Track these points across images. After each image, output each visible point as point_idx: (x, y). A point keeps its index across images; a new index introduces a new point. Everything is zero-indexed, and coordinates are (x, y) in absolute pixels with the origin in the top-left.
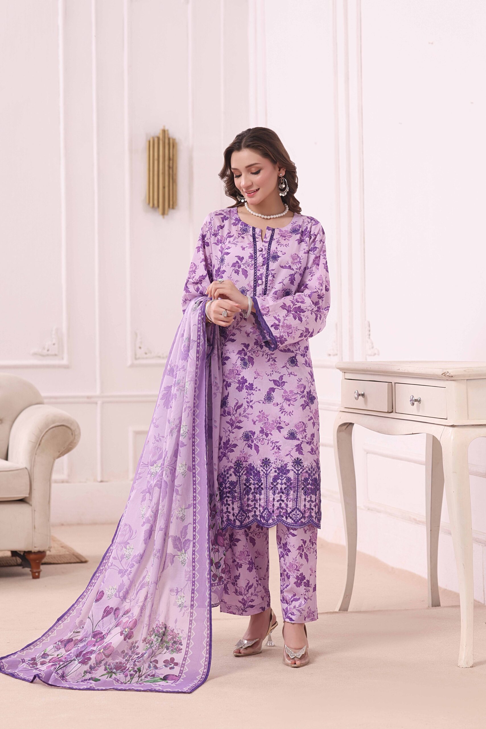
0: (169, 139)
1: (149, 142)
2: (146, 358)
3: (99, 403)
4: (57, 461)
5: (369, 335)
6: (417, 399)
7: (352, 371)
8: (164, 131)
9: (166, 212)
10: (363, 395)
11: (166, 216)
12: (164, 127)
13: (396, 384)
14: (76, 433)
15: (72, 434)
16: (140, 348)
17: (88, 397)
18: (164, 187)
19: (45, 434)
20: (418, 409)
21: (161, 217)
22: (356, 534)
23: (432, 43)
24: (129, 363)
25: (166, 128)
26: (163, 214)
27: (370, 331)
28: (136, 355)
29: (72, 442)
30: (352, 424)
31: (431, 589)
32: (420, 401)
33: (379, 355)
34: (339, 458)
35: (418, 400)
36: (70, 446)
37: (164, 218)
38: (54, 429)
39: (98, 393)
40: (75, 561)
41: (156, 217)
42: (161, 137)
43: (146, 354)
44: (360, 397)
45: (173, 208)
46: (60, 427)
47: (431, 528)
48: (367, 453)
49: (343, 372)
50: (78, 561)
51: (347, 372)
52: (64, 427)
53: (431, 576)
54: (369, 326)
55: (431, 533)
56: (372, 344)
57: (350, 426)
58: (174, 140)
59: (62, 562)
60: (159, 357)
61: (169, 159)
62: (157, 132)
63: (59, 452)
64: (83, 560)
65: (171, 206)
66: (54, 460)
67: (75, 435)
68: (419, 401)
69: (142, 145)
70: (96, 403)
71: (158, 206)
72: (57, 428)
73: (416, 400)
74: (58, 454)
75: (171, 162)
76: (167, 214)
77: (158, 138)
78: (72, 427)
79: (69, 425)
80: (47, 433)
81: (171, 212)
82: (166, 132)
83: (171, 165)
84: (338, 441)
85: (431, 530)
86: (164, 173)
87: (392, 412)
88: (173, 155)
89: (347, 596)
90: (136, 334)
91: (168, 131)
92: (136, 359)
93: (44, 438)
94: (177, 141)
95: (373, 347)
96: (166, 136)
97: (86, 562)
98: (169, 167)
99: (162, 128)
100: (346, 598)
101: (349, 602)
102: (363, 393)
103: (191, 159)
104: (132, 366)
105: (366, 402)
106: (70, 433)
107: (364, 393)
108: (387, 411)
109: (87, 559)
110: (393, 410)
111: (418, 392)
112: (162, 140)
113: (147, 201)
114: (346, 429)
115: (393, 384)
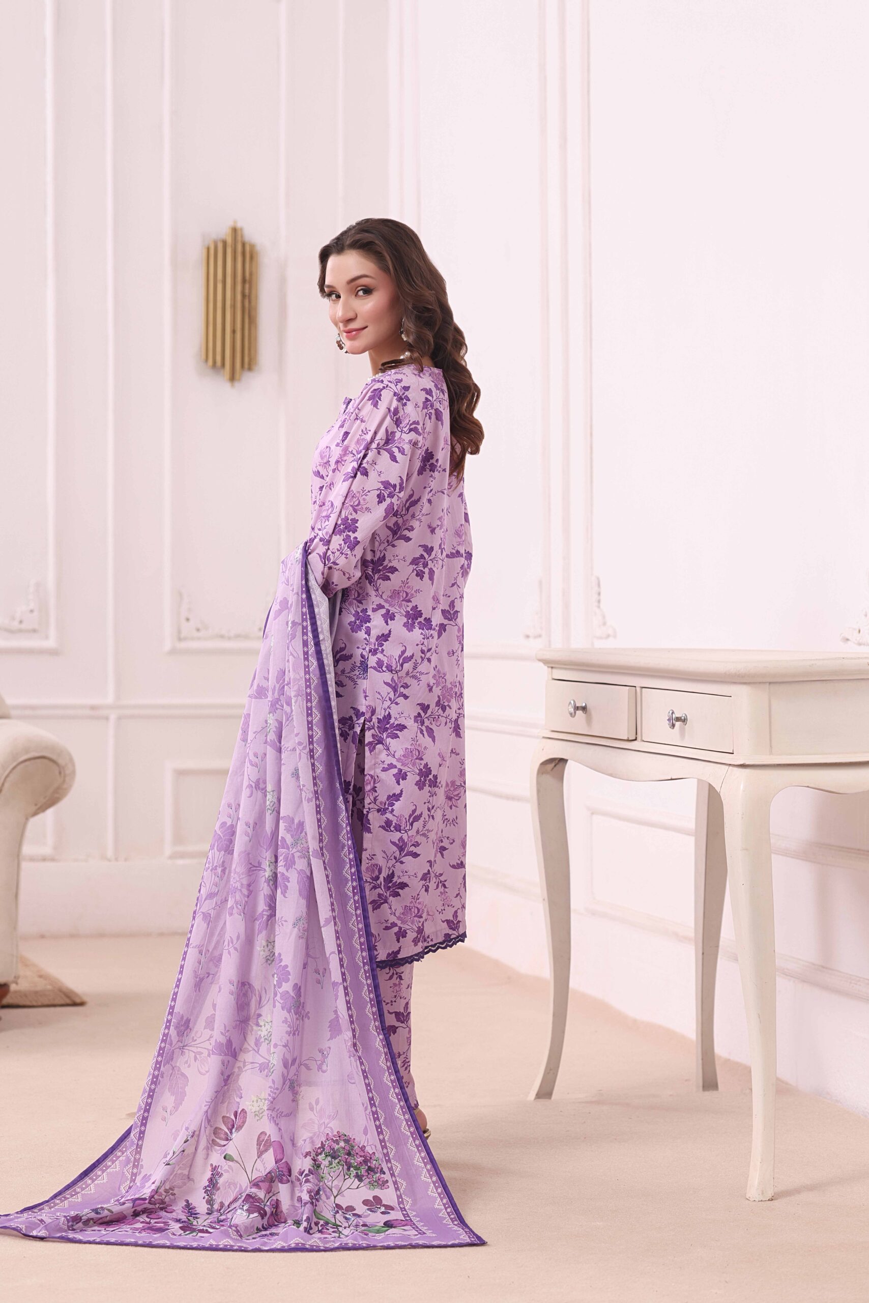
0: (244, 245)
1: (208, 249)
2: (199, 639)
3: (113, 717)
4: (33, 821)
5: (599, 601)
6: (681, 717)
7: (565, 665)
8: (235, 231)
9: (237, 375)
10: (584, 709)
11: (236, 384)
12: (235, 222)
13: (643, 689)
14: (67, 772)
15: (60, 773)
16: (188, 620)
17: (93, 708)
18: (234, 332)
19: (11, 772)
20: (682, 733)
21: (228, 385)
22: (569, 959)
24: (168, 646)
25: (239, 225)
26: (233, 378)
27: (599, 594)
28: (179, 632)
29: (59, 788)
30: (563, 761)
31: (702, 1059)
32: (685, 719)
33: (615, 637)
34: (540, 822)
35: (683, 718)
36: (56, 795)
37: (233, 386)
38: (27, 763)
39: (110, 700)
40: (62, 1002)
41: (219, 385)
42: (229, 241)
43: (198, 630)
44: (579, 713)
45: (250, 369)
46: (38, 761)
47: (703, 949)
48: (593, 814)
49: (548, 667)
50: (68, 1001)
51: (555, 668)
52: (46, 761)
53: (702, 1034)
54: (599, 585)
55: (703, 959)
56: (604, 617)
57: (561, 764)
58: (252, 247)
59: (40, 1004)
60: (222, 637)
61: (244, 281)
62: (222, 231)
63: (36, 805)
64: (78, 1001)
65: (246, 366)
66: (27, 819)
67: (65, 776)
68: (683, 720)
69: (195, 254)
70: (107, 718)
71: (223, 365)
72: (33, 761)
73: (678, 719)
74: (34, 808)
75: (247, 286)
76: (239, 380)
77: (225, 243)
78: (61, 761)
79: (54, 757)
80: (15, 771)
81: (247, 375)
82: (239, 233)
83: (247, 291)
84: (538, 791)
85: (703, 954)
86: (234, 306)
87: (636, 740)
88: (251, 274)
89: (551, 1070)
90: (181, 595)
91: (241, 229)
92: (180, 639)
93: (8, 779)
94: (258, 248)
95: (605, 624)
96: (239, 238)
97: (82, 1004)
98: (244, 296)
99: (230, 223)
100: (548, 1073)
101: (554, 1082)
102: (584, 705)
103: (283, 281)
104: (173, 652)
105: (589, 720)
106: (57, 772)
107: (586, 705)
108: (626, 738)
109: (85, 999)
110: (637, 736)
111: (682, 704)
112: (232, 247)
113: (204, 356)
114: (553, 768)
115: (638, 689)
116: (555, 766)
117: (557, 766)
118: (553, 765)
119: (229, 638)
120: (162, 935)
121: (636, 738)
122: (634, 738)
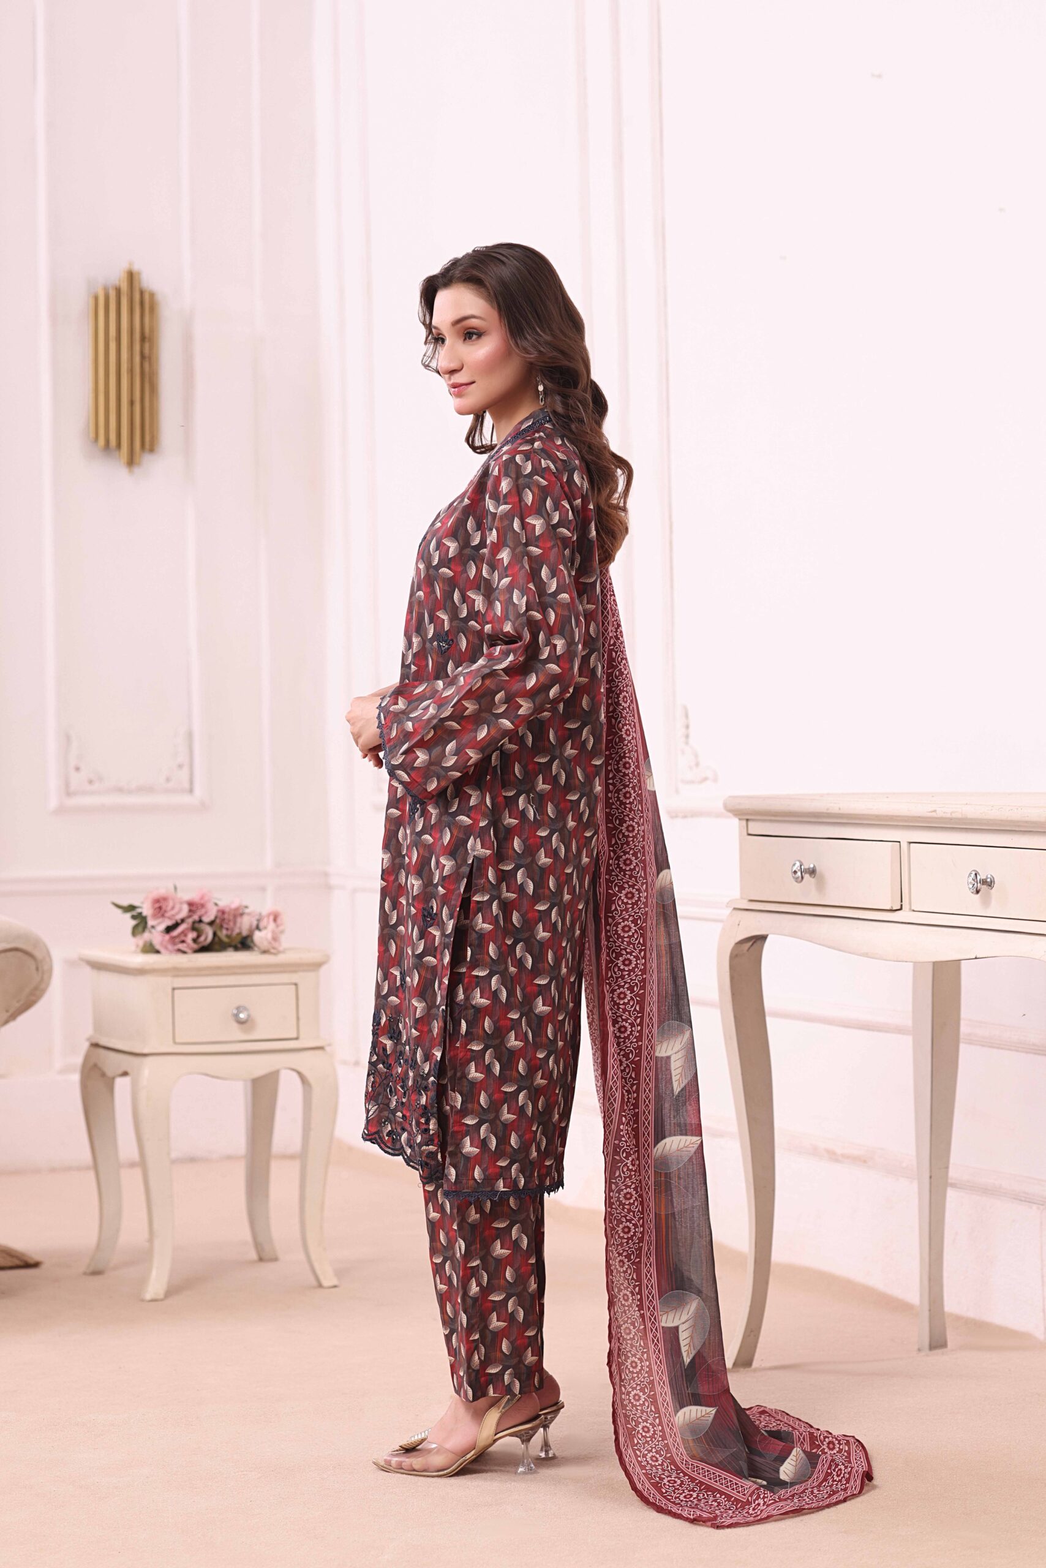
0: (142, 293)
1: (96, 299)
2: (92, 793)
5: (687, 736)
6: (986, 879)
8: (131, 276)
9: (136, 459)
10: (812, 872)
11: (136, 470)
12: (131, 264)
13: (912, 845)
14: (46, 968)
15: (37, 969)
16: (77, 769)
18: (132, 403)
20: (986, 903)
21: (122, 471)
22: (774, 1190)
23: (880, 76)
24: (53, 803)
25: (136, 268)
26: (131, 462)
27: (687, 727)
28: (67, 784)
29: (36, 988)
30: (763, 938)
31: (930, 1310)
32: (991, 882)
33: (715, 780)
34: (735, 1017)
35: (989, 880)
36: (33, 998)
37: (131, 472)
40: (10, 1264)
41: (115, 471)
42: (125, 287)
43: (91, 782)
44: (807, 876)
45: (152, 450)
46: (10, 954)
47: (931, 1171)
49: (740, 819)
50: (17, 1262)
51: (753, 820)
52: (19, 954)
53: (930, 1280)
54: (687, 716)
55: (931, 1184)
56: (696, 756)
57: (759, 943)
58: (152, 295)
60: (120, 790)
61: (143, 339)
62: (115, 275)
63: (7, 1011)
64: (31, 1261)
65: (147, 446)
67: (41, 971)
68: (989, 883)
69: (78, 304)
71: (119, 446)
72: (3, 955)
73: (984, 882)
74: (5, 1016)
75: (147, 345)
76: (139, 464)
77: (118, 291)
78: (38, 954)
79: (29, 948)
81: (148, 460)
82: (136, 278)
83: (147, 351)
84: (732, 978)
85: (931, 1177)
86: (131, 371)
87: (901, 909)
88: (152, 330)
89: (752, 1331)
90: (68, 738)
91: (139, 274)
92: (69, 794)
94: (159, 297)
95: (697, 764)
96: (136, 284)
97: (36, 1265)
98: (143, 357)
99: (125, 266)
100: (749, 1336)
101: (755, 1347)
102: (812, 866)
103: (188, 339)
104: (61, 811)
105: (821, 886)
106: (33, 967)
107: (814, 866)
108: (888, 908)
109: (37, 1257)
110: (903, 903)
111: (989, 863)
112: (127, 295)
113: (92, 435)
114: (749, 948)
115: (904, 845)
116: (752, 944)
117: (755, 945)
118: (751, 943)
119: (130, 792)
120: (53, 1170)
121: (902, 905)
122: (899, 907)
